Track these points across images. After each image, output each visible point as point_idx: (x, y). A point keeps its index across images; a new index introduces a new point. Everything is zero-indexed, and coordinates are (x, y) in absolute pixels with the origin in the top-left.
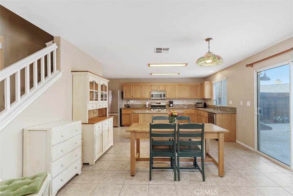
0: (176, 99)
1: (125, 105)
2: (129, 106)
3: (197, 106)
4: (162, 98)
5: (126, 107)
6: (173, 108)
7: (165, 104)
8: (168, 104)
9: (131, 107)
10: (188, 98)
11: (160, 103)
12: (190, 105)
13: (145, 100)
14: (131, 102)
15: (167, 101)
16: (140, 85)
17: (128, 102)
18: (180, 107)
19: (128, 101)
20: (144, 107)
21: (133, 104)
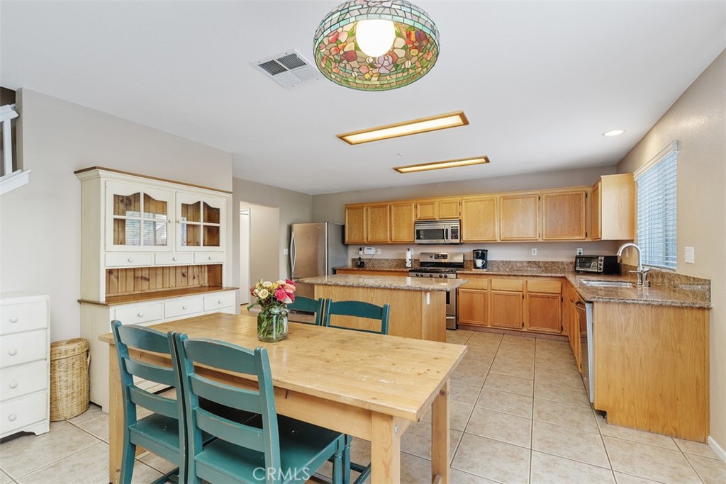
0: (494, 244)
1: (354, 260)
2: (361, 263)
3: (578, 269)
4: (447, 241)
5: (356, 266)
6: (484, 271)
7: (459, 259)
8: (470, 257)
9: (368, 266)
10: (540, 240)
11: (445, 257)
12: (553, 262)
13: (404, 247)
14: (368, 253)
15: (468, 250)
16: (386, 206)
17: (361, 253)
18: (512, 271)
19: (361, 249)
20: (400, 267)
21: (374, 258)
